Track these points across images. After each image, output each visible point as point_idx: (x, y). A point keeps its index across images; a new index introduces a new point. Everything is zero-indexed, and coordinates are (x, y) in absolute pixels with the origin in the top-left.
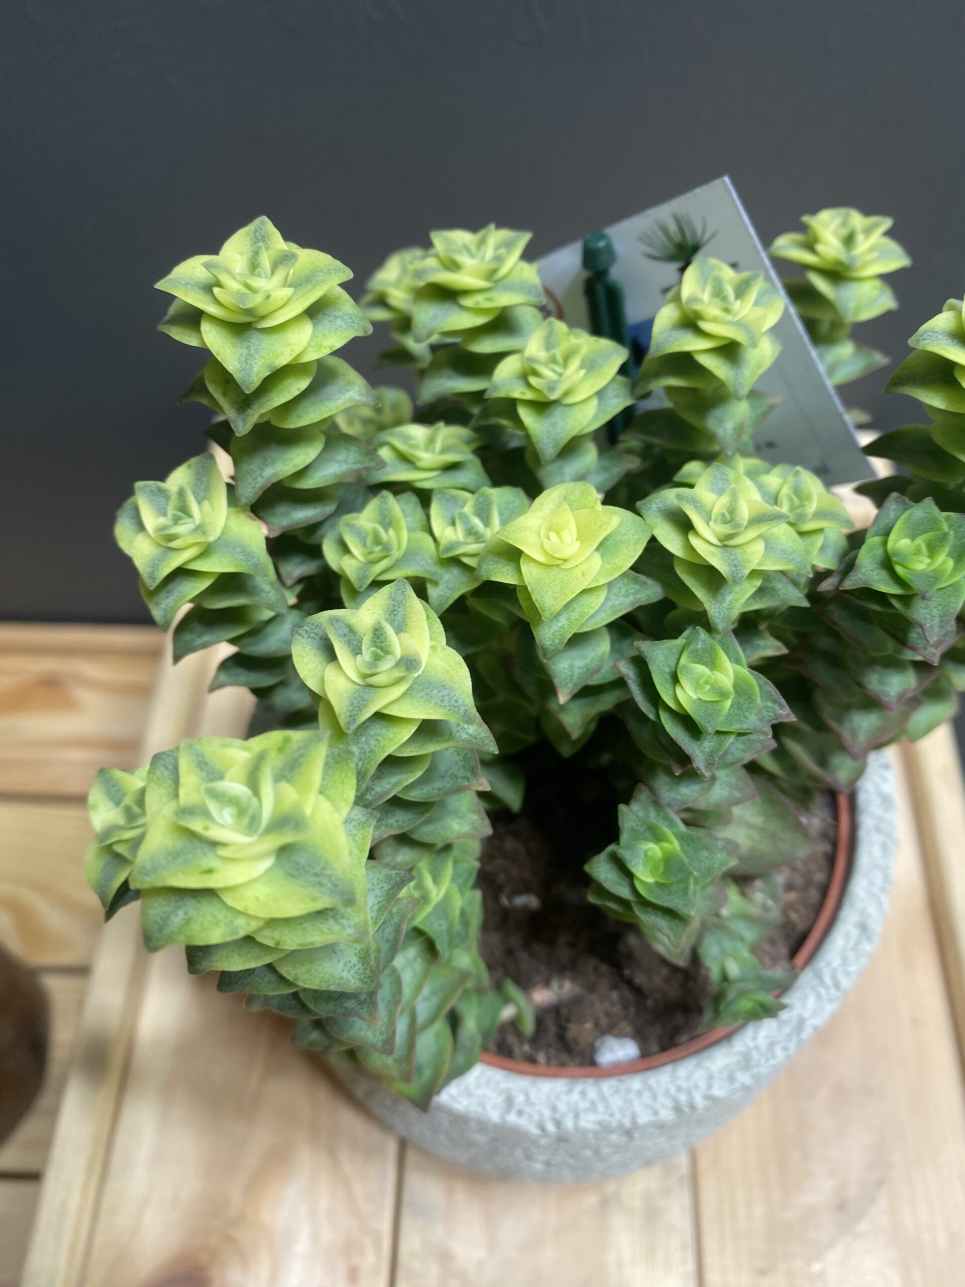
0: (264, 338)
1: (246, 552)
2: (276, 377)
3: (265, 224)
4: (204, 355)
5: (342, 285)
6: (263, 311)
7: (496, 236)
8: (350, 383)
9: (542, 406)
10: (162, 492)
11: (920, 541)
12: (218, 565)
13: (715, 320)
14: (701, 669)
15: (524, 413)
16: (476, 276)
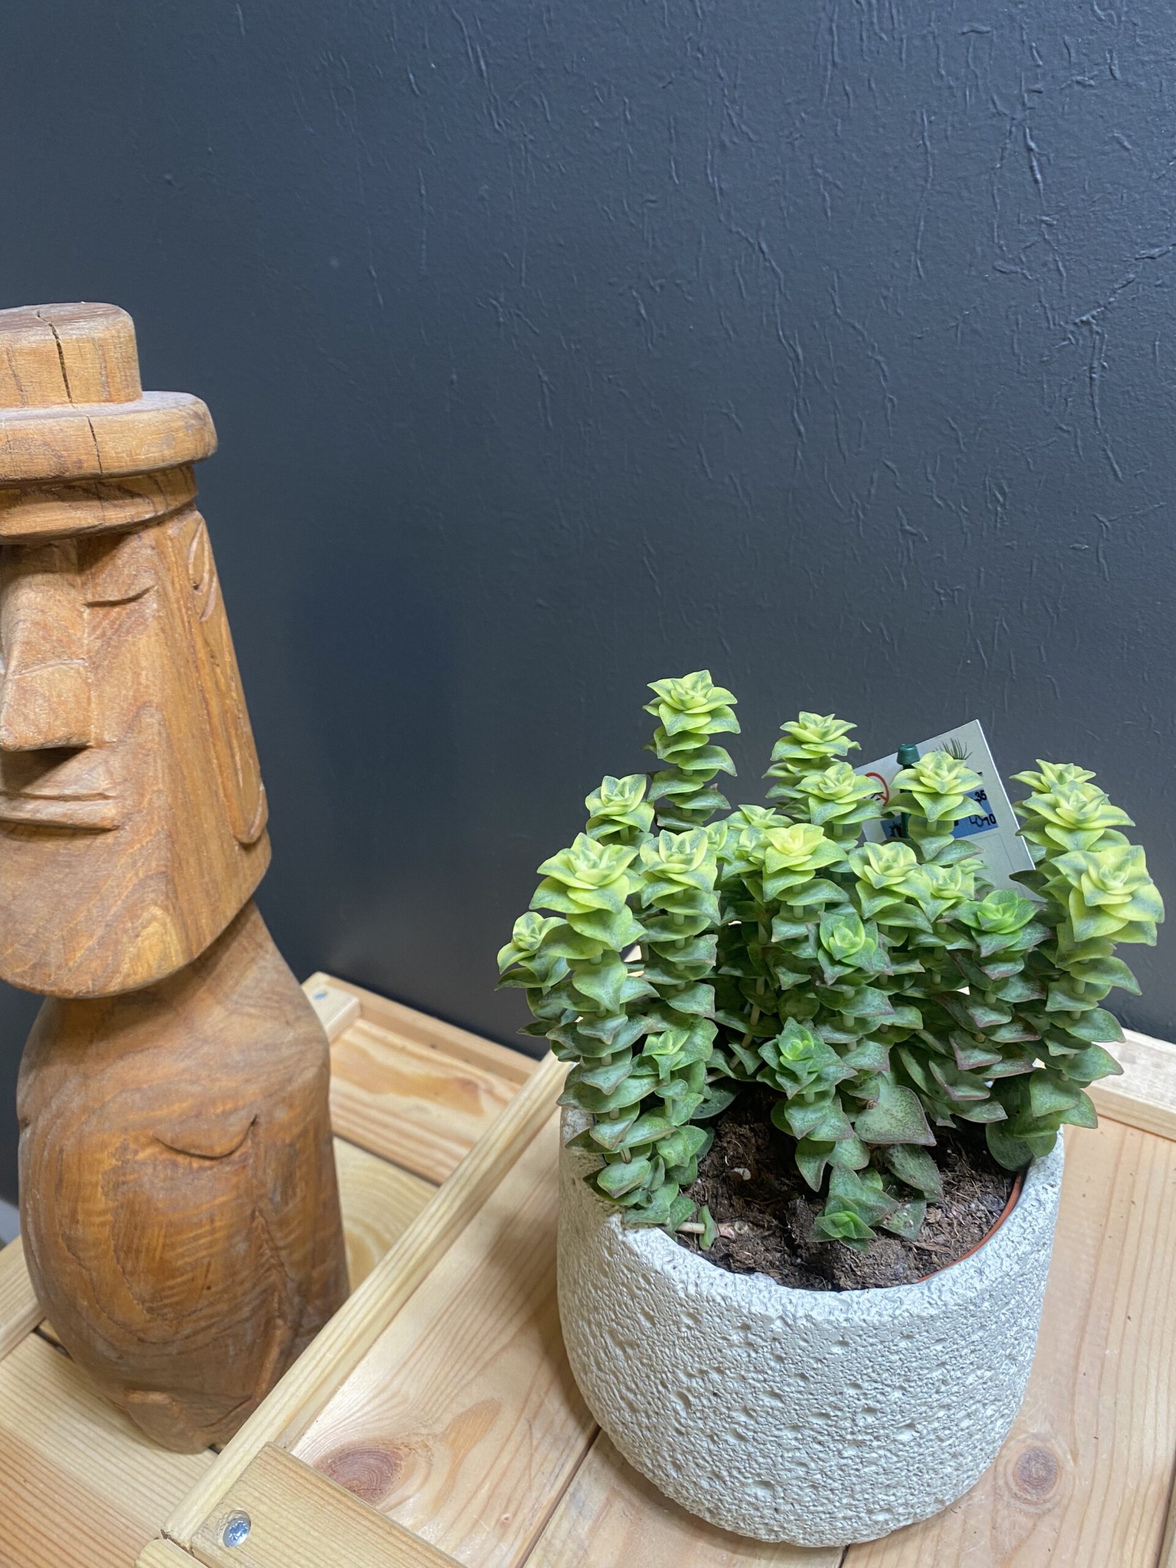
0: (686, 718)
1: (642, 819)
2: (684, 735)
3: (707, 673)
4: (658, 721)
5: (730, 706)
6: (689, 706)
7: (830, 720)
8: (725, 760)
9: (823, 800)
10: (616, 784)
11: (1000, 907)
12: (628, 821)
13: (929, 777)
14: (847, 931)
15: (812, 802)
16: (813, 734)
